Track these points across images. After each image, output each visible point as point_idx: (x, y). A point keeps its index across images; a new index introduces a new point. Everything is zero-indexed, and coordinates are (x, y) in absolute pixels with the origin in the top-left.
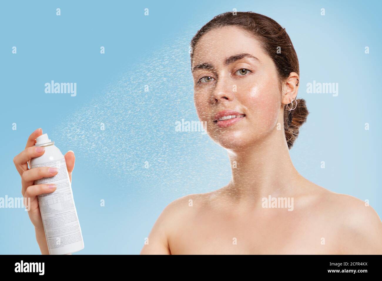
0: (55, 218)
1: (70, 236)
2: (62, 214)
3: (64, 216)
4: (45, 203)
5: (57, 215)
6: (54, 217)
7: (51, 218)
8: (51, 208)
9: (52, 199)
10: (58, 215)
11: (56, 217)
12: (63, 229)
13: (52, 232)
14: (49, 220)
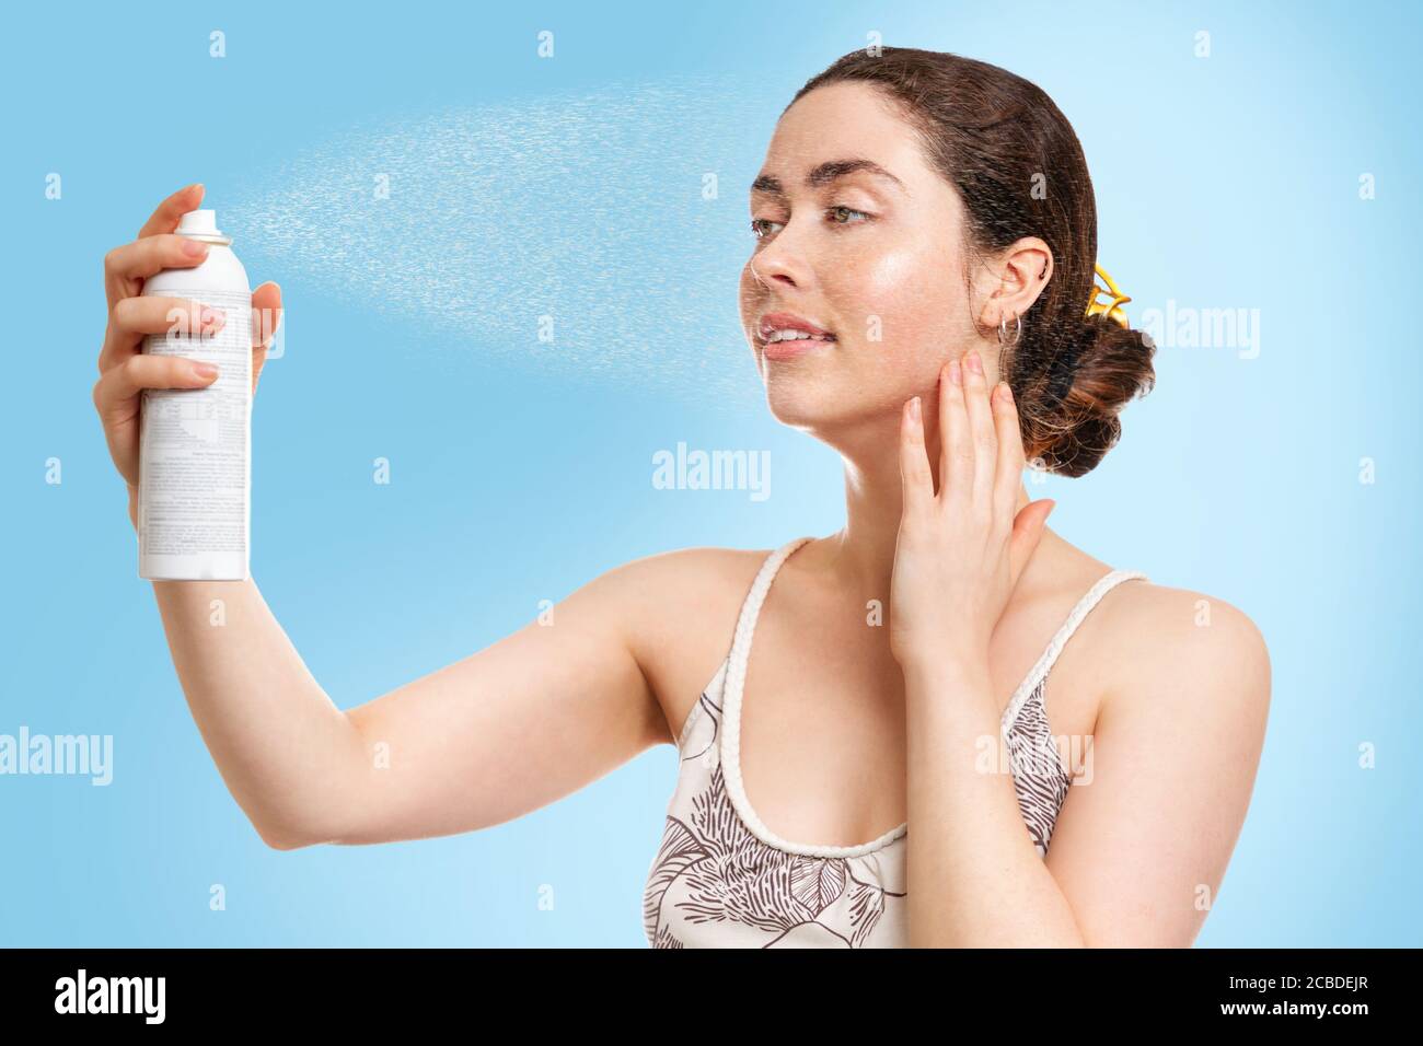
0: (190, 461)
1: (222, 526)
2: (215, 457)
3: (217, 462)
4: (170, 411)
5: (198, 454)
6: (186, 459)
7: (178, 459)
8: (186, 430)
9: (197, 402)
10: (201, 457)
11: (195, 462)
12: (206, 501)
13: (172, 503)
14: (171, 464)
